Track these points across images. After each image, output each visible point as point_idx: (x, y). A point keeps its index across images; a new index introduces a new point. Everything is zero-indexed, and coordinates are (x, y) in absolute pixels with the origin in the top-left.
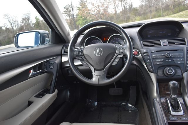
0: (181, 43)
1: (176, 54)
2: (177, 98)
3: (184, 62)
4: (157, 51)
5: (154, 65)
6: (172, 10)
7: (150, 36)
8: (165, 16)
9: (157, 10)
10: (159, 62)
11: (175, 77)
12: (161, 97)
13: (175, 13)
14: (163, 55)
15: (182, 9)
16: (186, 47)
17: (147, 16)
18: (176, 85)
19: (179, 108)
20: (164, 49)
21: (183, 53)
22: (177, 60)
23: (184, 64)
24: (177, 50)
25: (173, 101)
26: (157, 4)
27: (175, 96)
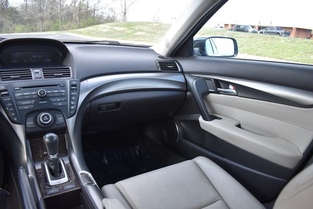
0: (63, 75)
1: (55, 91)
2: (58, 158)
3: (67, 103)
4: (24, 88)
5: (19, 111)
6: (77, 22)
7: (16, 62)
8: (67, 30)
9: (53, 18)
10: (27, 105)
11: (54, 127)
12: (34, 162)
13: (81, 28)
14: (34, 93)
15: (92, 22)
16: (70, 81)
17: (35, 26)
18: (55, 138)
19: (62, 174)
20: (37, 84)
21: (66, 89)
22: (56, 100)
23: (67, 106)
24: (56, 85)
25: (52, 164)
26: (53, 8)
27: (55, 156)
